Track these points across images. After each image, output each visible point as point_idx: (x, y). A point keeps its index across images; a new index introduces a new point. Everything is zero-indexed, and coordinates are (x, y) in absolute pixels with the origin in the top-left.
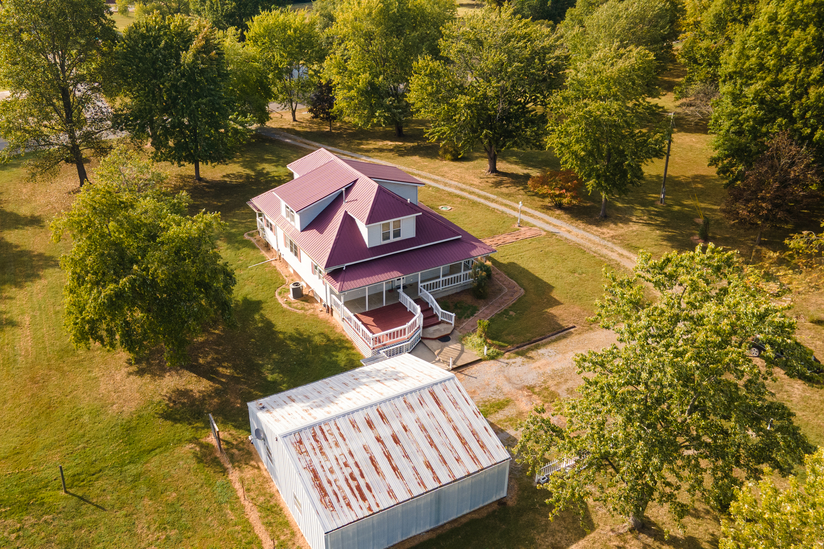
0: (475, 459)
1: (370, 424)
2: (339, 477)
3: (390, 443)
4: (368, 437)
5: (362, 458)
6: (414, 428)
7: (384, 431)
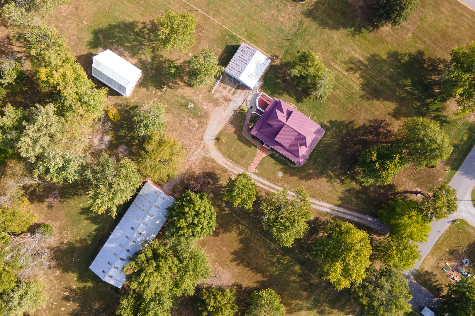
0: (230, 66)
1: (247, 61)
2: (246, 51)
3: (242, 60)
4: (246, 59)
5: (245, 55)
6: (240, 65)
7: (244, 61)
